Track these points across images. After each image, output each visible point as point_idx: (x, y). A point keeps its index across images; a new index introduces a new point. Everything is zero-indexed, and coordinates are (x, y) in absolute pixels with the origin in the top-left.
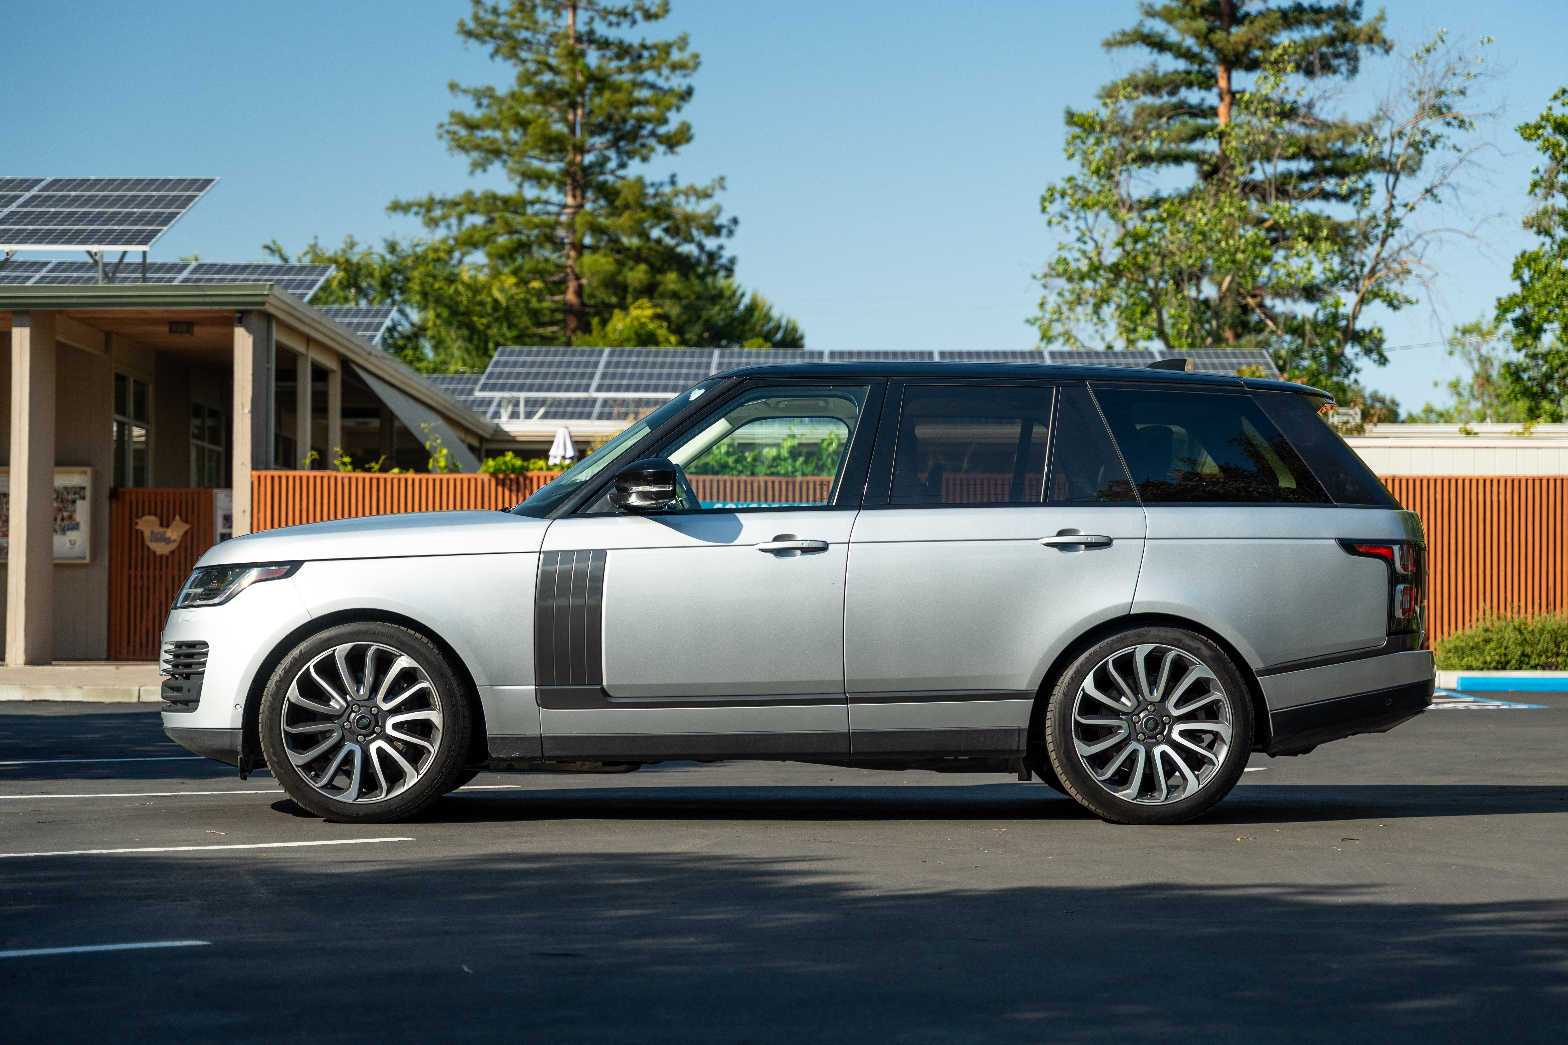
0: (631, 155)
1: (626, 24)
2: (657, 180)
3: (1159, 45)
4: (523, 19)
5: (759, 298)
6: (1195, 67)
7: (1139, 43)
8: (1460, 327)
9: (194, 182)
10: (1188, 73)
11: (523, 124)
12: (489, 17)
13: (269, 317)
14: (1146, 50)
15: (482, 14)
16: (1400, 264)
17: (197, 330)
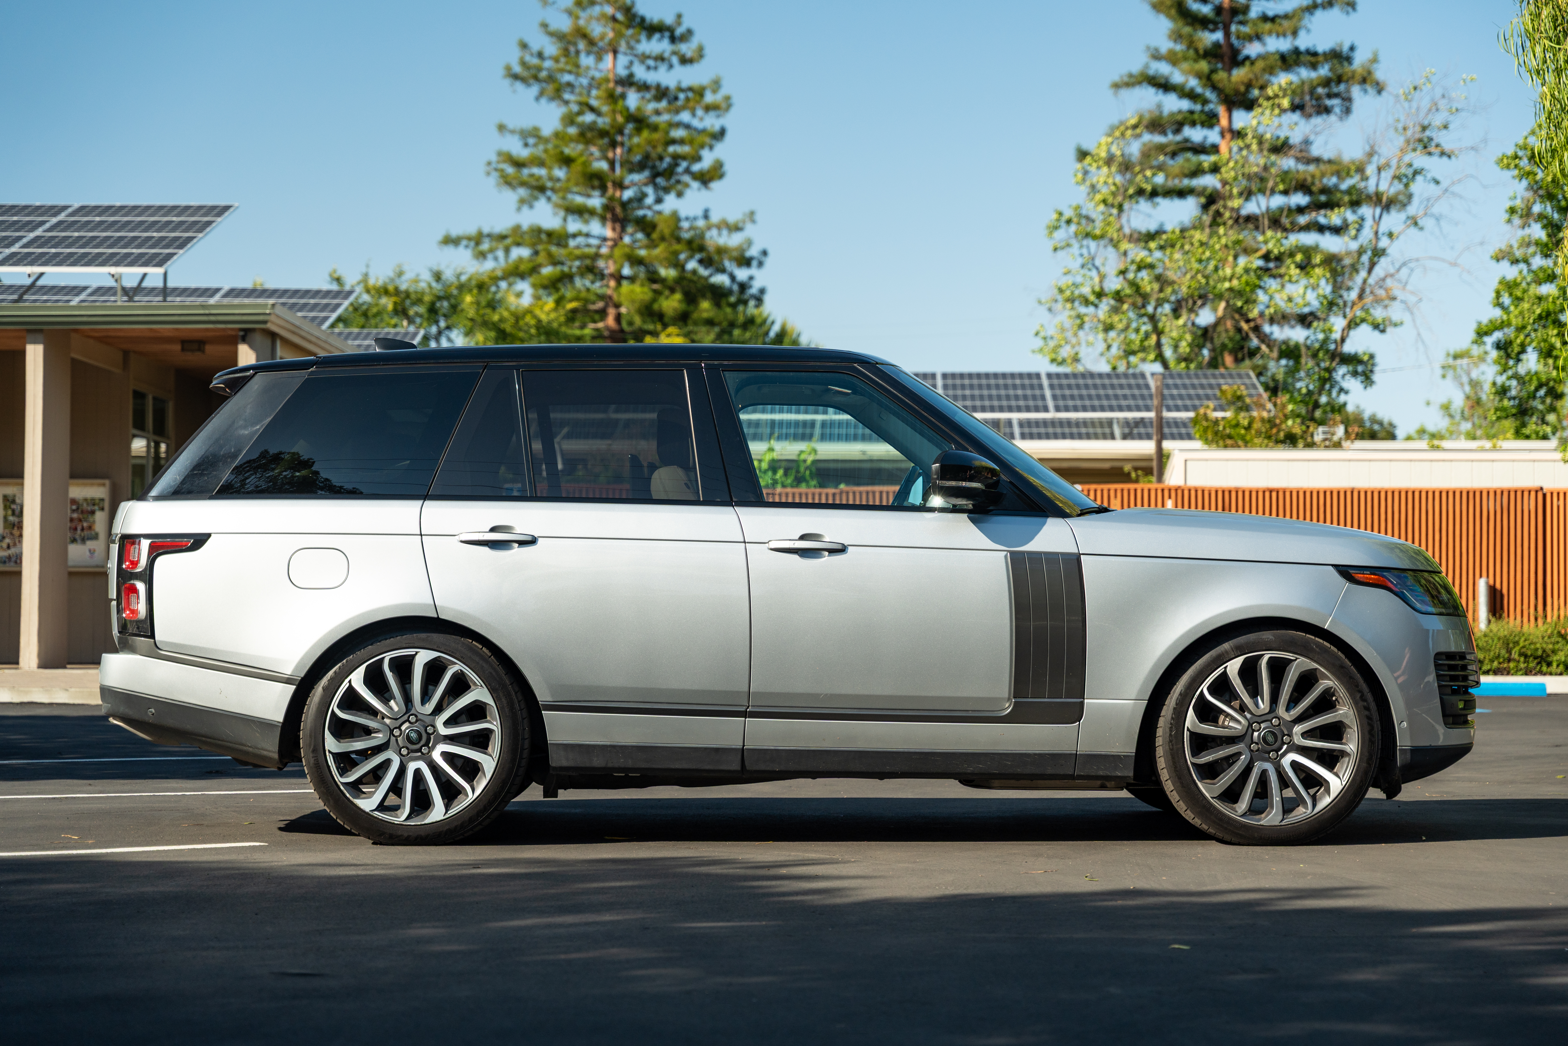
0: (667, 190)
1: (663, 68)
2: (691, 214)
3: (1164, 86)
4: (567, 63)
5: (789, 327)
6: (1198, 107)
7: (1145, 84)
8: (1452, 352)
9: (214, 208)
10: (1192, 112)
11: (567, 161)
12: (535, 61)
13: (273, 336)
14: (1151, 91)
15: (528, 58)
16: (1386, 290)
17: (209, 348)
